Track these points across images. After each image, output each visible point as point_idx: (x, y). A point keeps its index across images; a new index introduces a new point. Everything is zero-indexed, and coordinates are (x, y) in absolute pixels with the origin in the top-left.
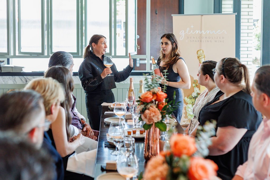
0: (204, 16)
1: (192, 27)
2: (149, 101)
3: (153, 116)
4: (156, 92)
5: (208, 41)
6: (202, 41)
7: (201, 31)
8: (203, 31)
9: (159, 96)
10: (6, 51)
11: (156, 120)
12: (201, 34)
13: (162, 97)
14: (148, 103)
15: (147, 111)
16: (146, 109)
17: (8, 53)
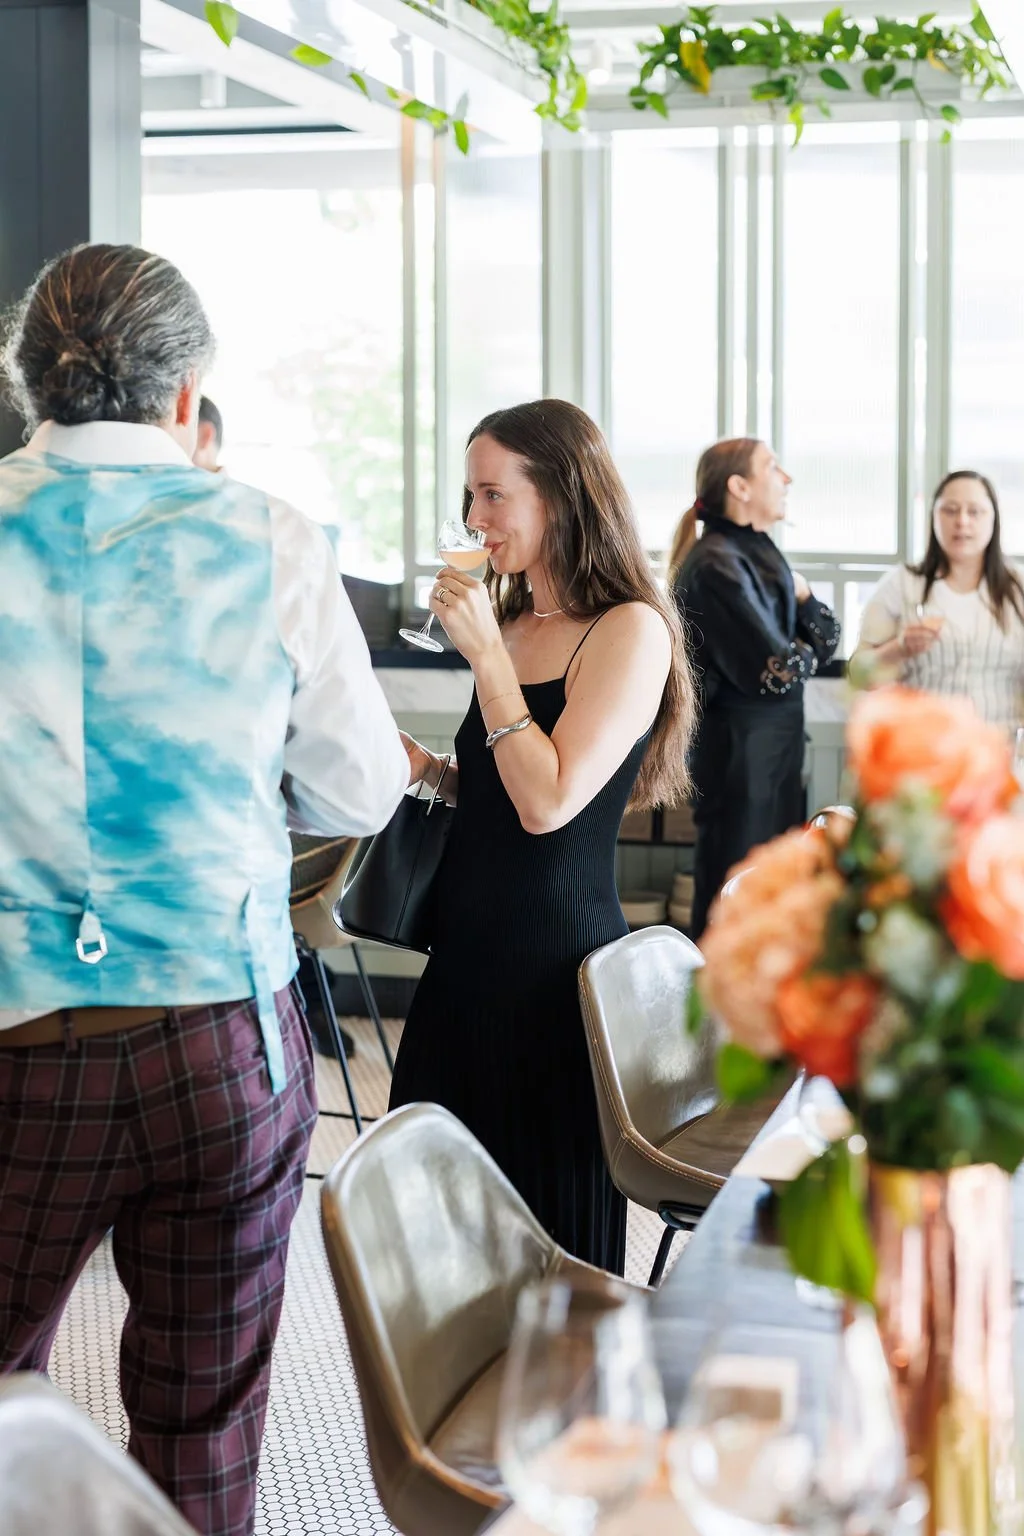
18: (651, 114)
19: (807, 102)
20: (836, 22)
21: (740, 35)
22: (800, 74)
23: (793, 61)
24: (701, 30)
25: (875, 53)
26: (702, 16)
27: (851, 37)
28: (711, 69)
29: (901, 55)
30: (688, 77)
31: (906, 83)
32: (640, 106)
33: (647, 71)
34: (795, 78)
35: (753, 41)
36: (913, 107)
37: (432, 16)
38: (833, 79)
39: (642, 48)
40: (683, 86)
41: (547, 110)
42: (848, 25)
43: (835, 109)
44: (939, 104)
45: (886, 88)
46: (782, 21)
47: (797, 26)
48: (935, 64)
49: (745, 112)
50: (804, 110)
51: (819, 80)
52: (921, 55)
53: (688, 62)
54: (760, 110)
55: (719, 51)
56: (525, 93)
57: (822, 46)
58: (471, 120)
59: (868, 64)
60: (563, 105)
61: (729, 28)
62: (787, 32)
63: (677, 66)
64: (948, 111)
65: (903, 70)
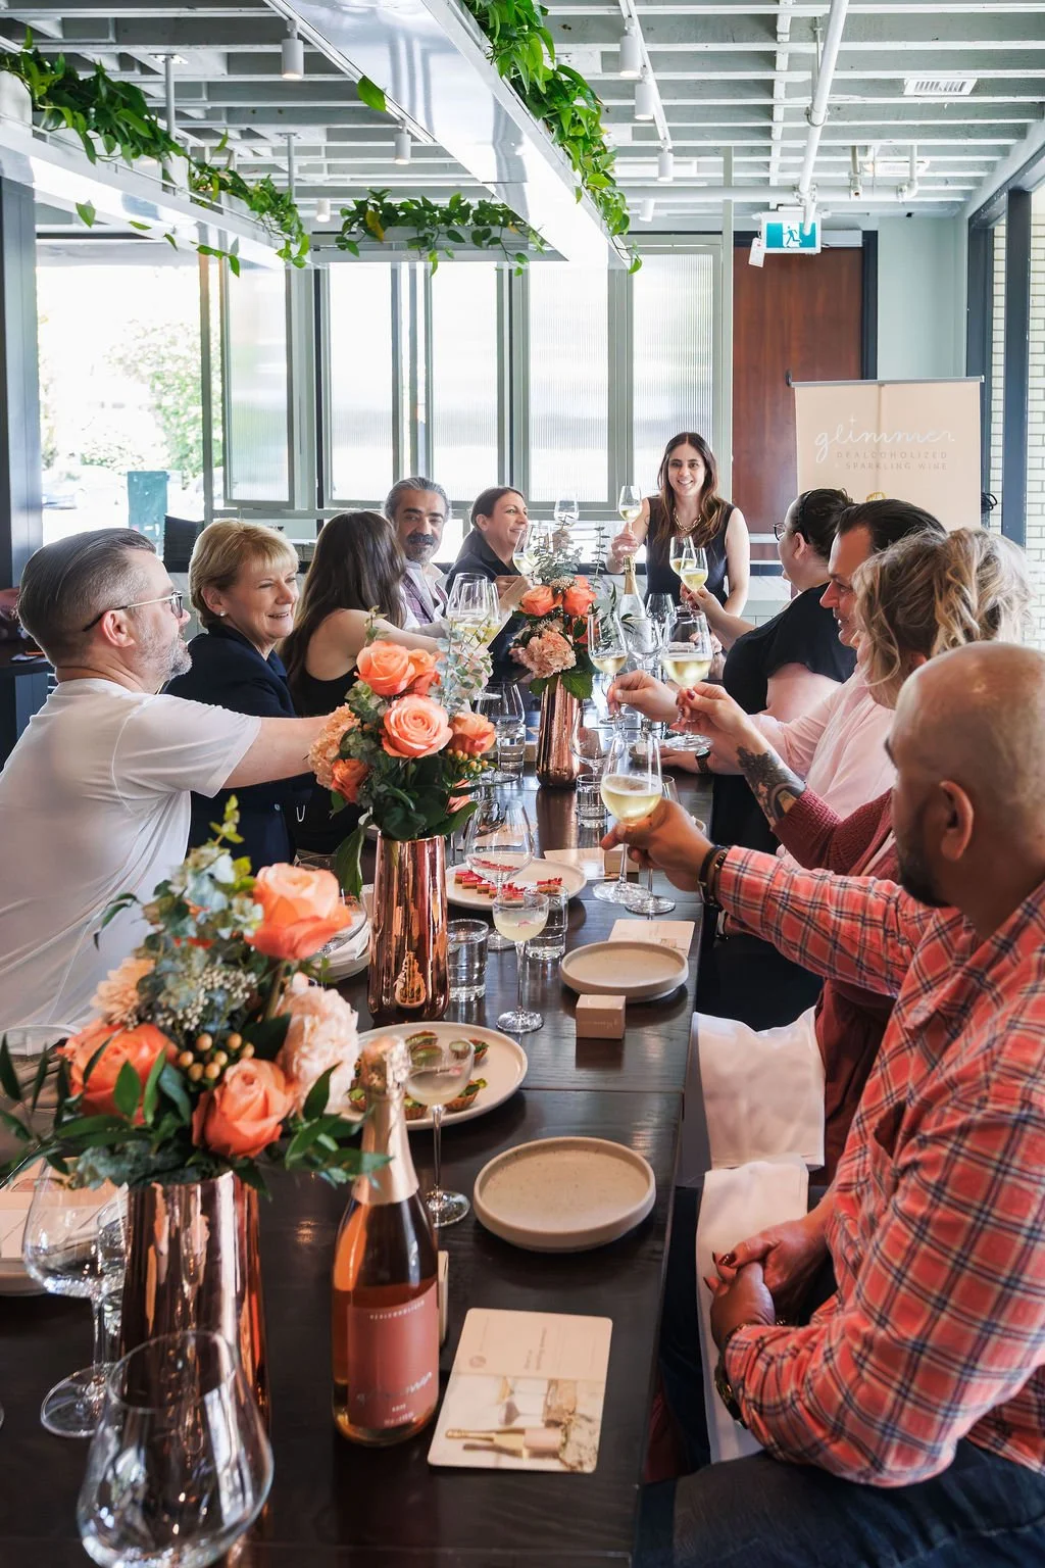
0: (887, 386)
1: (852, 420)
2: (542, 613)
3: (551, 654)
4: (562, 587)
5: (899, 466)
6: (882, 466)
7: (878, 435)
8: (884, 435)
9: (571, 597)
10: (287, 499)
11: (557, 666)
12: (878, 445)
13: (579, 599)
14: (540, 619)
15: (534, 641)
16: (531, 635)
17: (290, 504)
18: (347, 253)
19: (441, 249)
20: (456, 202)
21: (403, 207)
22: (436, 233)
23: (432, 224)
24: (378, 204)
25: (478, 221)
26: (379, 195)
27: (464, 212)
28: (384, 229)
29: (494, 223)
30: (371, 233)
31: (496, 241)
32: (342, 248)
33: (347, 225)
34: (433, 235)
35: (410, 213)
36: (502, 253)
37: (213, 208)
38: (455, 237)
39: (345, 212)
40: (367, 236)
41: (285, 254)
42: (463, 204)
43: (457, 254)
44: (515, 252)
45: (485, 242)
46: (424, 200)
47: (434, 201)
48: (513, 230)
49: (403, 254)
50: (438, 254)
51: (445, 236)
52: (505, 225)
53: (370, 224)
54: (415, 253)
55: (389, 216)
56: (270, 245)
57: (447, 217)
58: (239, 256)
59: (475, 228)
60: (295, 249)
61: (396, 201)
62: (428, 207)
63: (363, 224)
64: (520, 257)
65: (496, 231)
